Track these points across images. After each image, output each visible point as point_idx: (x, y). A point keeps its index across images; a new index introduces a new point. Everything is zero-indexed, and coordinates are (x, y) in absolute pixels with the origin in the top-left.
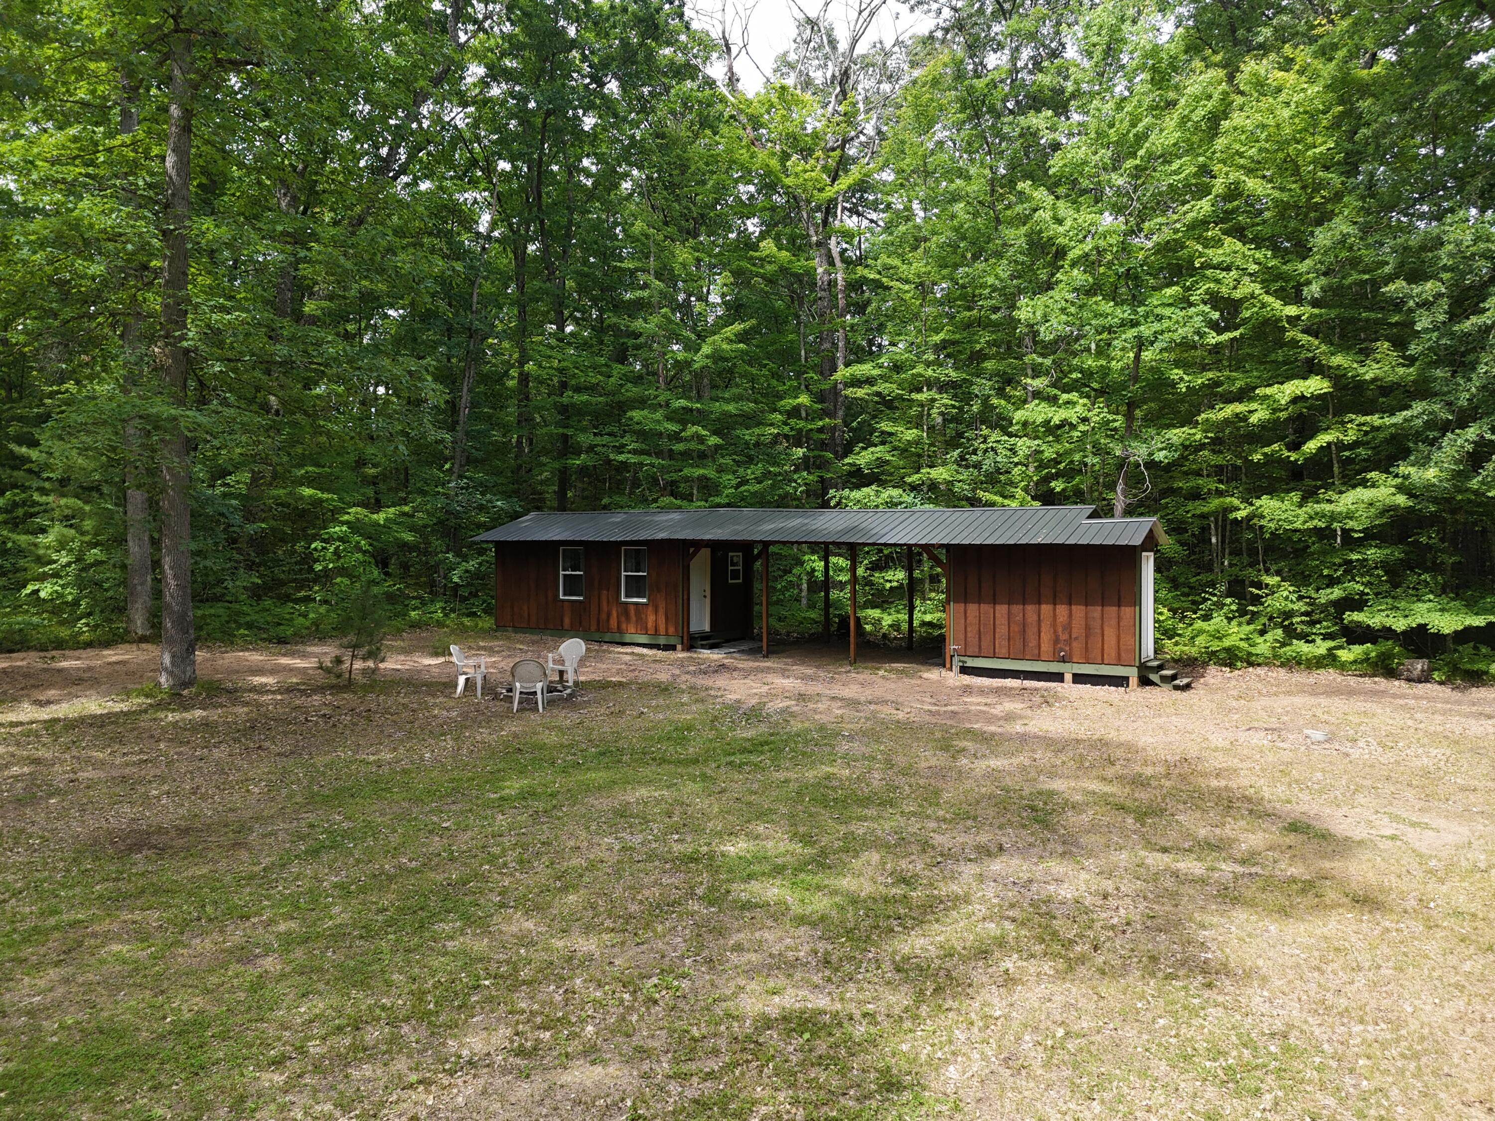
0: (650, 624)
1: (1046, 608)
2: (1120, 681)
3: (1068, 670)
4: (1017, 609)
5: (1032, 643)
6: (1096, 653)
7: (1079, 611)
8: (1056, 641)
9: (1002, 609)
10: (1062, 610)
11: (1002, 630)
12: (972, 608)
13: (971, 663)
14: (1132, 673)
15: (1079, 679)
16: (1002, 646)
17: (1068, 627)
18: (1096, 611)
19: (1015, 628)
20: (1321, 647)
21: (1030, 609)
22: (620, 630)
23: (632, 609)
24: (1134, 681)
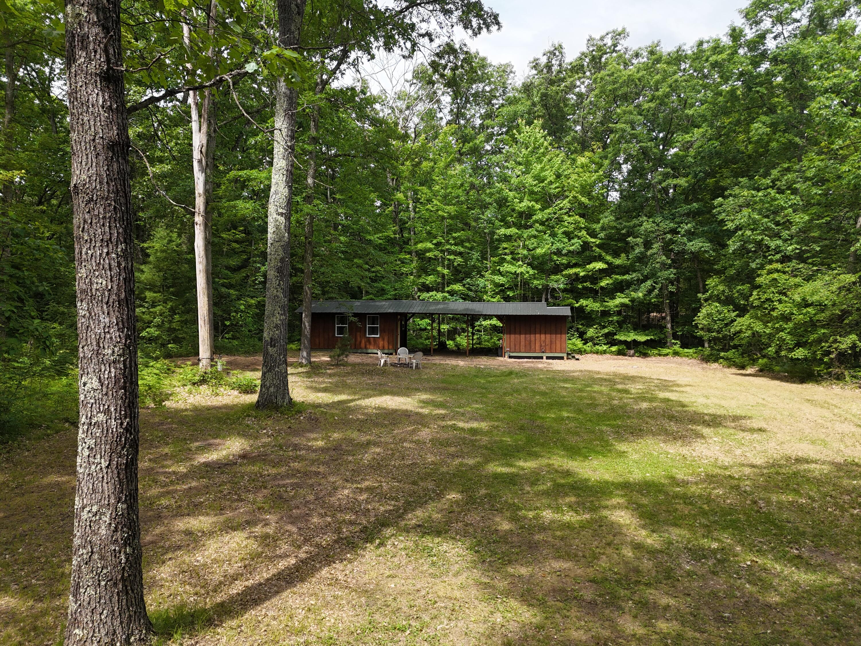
0: (381, 345)
1: (538, 336)
2: (562, 358)
3: (544, 355)
4: (528, 336)
5: (533, 347)
6: (554, 349)
7: (548, 336)
8: (541, 346)
9: (523, 336)
10: (543, 336)
11: (523, 343)
12: (513, 336)
13: (512, 354)
14: (565, 355)
15: (548, 358)
16: (523, 348)
17: (545, 341)
18: (554, 336)
19: (527, 342)
20: (605, 347)
21: (532, 336)
22: (366, 348)
23: (372, 340)
24: (565, 358)
